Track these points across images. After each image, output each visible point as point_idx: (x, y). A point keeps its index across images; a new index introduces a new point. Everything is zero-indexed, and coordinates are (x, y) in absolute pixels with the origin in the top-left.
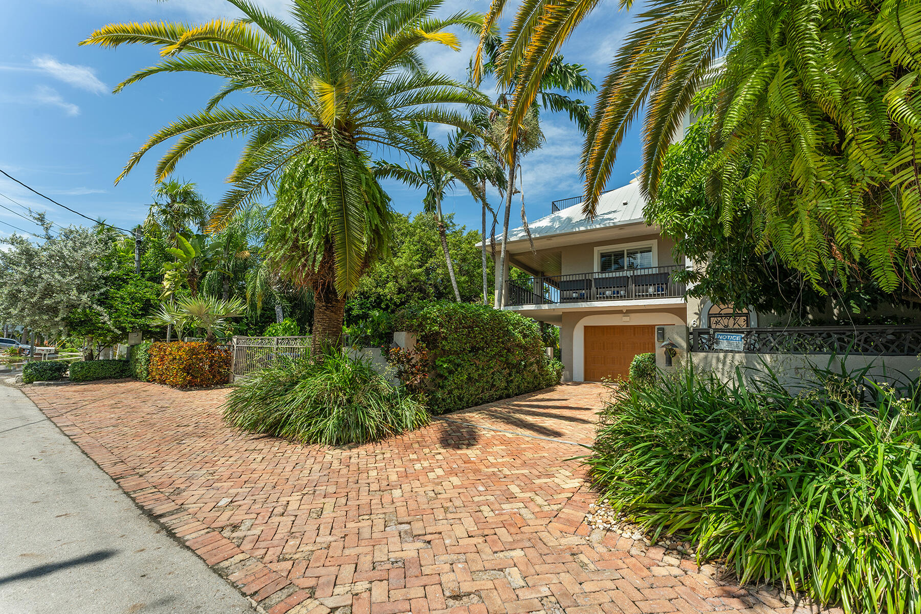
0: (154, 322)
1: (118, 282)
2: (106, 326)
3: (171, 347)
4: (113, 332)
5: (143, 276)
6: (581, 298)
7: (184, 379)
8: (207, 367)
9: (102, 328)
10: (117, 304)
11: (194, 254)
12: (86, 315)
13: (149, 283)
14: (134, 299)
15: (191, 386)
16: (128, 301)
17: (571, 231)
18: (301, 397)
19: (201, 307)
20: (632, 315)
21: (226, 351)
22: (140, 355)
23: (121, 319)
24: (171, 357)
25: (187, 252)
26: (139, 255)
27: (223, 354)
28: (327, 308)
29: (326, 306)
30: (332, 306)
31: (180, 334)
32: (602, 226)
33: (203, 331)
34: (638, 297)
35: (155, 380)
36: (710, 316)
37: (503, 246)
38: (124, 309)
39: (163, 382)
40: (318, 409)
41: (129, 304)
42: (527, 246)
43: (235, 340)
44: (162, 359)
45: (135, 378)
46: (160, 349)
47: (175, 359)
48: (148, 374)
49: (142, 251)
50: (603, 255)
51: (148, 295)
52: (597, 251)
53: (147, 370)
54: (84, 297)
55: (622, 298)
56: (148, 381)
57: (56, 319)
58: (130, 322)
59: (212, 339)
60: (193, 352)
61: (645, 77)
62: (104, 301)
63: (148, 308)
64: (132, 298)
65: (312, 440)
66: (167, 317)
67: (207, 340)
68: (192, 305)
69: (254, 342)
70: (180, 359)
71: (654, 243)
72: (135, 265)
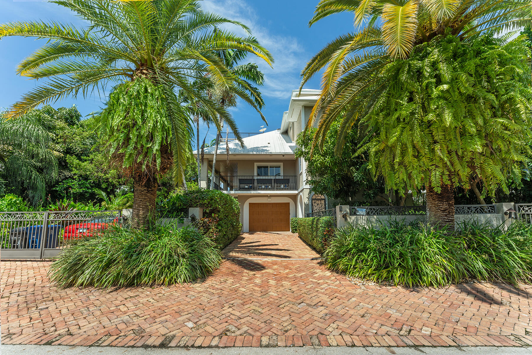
6: (250, 189)
17: (247, 153)
20: (272, 198)
28: (148, 192)
29: (148, 190)
30: (152, 190)
32: (264, 153)
34: (277, 189)
36: (312, 200)
37: (215, 157)
42: (225, 158)
50: (259, 167)
52: (256, 165)
55: (270, 189)
61: (338, 107)
71: (281, 164)
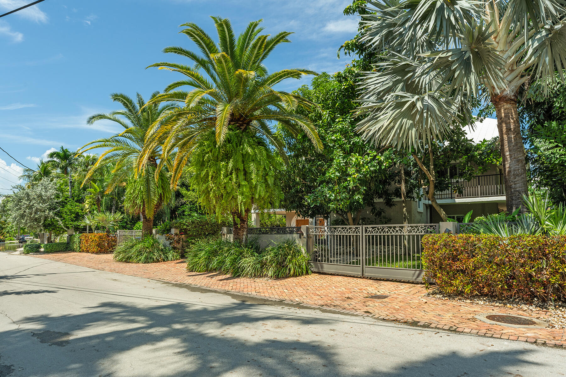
0: (82, 224)
1: (63, 204)
2: (60, 227)
3: (91, 236)
4: (63, 229)
5: (73, 200)
7: (97, 249)
8: (106, 244)
9: (58, 227)
10: (64, 215)
11: (98, 190)
12: (52, 221)
13: (78, 204)
14: (71, 212)
15: (100, 253)
16: (69, 213)
18: (135, 250)
19: (103, 217)
21: (114, 237)
22: (76, 239)
23: (67, 223)
24: (91, 240)
25: (95, 190)
26: (71, 188)
27: (113, 238)
31: (93, 229)
33: (104, 228)
35: (84, 251)
38: (67, 217)
39: (88, 252)
40: (140, 253)
41: (69, 215)
43: (118, 232)
44: (87, 241)
45: (74, 251)
46: (86, 237)
47: (93, 241)
48: (80, 248)
49: (72, 186)
51: (77, 210)
53: (79, 246)
54: (51, 213)
56: (80, 252)
57: (40, 224)
58: (71, 224)
59: (108, 232)
60: (100, 237)
62: (58, 214)
63: (78, 217)
64: (70, 212)
65: (138, 262)
66: (88, 222)
67: (106, 232)
68: (99, 217)
69: (127, 232)
70: (95, 241)
72: (70, 194)
